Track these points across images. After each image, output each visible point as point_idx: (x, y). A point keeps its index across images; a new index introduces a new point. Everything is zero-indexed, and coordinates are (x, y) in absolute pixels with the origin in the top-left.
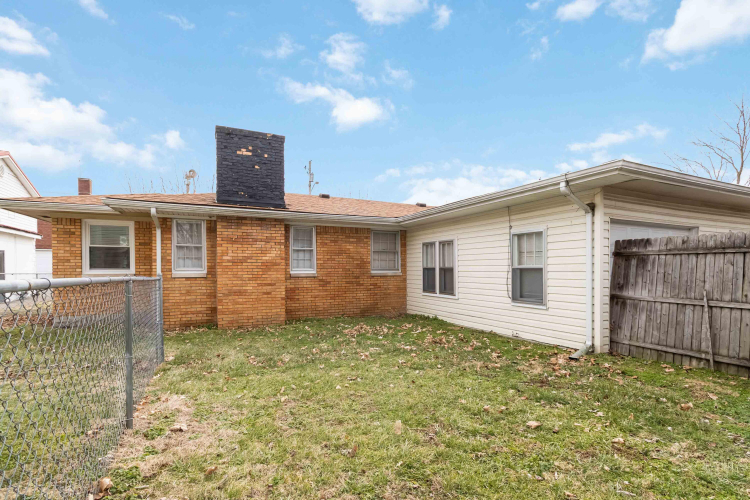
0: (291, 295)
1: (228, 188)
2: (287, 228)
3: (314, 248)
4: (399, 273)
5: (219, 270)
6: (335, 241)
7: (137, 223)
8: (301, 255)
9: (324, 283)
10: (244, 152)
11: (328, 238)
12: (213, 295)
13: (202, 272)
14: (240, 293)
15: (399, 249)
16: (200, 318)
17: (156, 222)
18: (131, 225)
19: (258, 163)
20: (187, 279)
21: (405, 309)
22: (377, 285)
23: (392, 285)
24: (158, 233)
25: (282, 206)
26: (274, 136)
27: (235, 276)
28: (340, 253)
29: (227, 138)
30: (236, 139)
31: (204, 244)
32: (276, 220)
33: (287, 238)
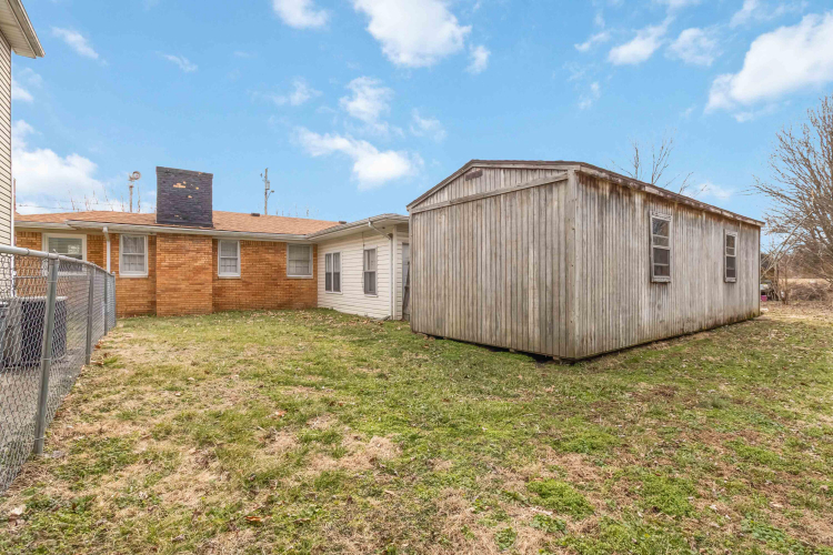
0: (217, 292)
1: (166, 212)
2: (215, 242)
3: (239, 256)
4: (311, 276)
5: (158, 273)
6: (256, 252)
7: (89, 236)
8: (228, 263)
9: (247, 284)
10: (179, 186)
11: (250, 249)
12: (153, 292)
13: (145, 274)
14: (175, 290)
15: (311, 258)
16: (142, 308)
17: (107, 237)
18: (84, 238)
19: (191, 194)
20: (132, 279)
21: (316, 304)
22: (292, 286)
23: (305, 286)
24: (108, 244)
25: (210, 226)
26: (204, 174)
27: (171, 277)
28: (260, 261)
29: (165, 175)
30: (173, 176)
31: (146, 253)
32: (205, 236)
33: (215, 250)
